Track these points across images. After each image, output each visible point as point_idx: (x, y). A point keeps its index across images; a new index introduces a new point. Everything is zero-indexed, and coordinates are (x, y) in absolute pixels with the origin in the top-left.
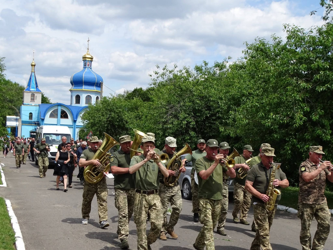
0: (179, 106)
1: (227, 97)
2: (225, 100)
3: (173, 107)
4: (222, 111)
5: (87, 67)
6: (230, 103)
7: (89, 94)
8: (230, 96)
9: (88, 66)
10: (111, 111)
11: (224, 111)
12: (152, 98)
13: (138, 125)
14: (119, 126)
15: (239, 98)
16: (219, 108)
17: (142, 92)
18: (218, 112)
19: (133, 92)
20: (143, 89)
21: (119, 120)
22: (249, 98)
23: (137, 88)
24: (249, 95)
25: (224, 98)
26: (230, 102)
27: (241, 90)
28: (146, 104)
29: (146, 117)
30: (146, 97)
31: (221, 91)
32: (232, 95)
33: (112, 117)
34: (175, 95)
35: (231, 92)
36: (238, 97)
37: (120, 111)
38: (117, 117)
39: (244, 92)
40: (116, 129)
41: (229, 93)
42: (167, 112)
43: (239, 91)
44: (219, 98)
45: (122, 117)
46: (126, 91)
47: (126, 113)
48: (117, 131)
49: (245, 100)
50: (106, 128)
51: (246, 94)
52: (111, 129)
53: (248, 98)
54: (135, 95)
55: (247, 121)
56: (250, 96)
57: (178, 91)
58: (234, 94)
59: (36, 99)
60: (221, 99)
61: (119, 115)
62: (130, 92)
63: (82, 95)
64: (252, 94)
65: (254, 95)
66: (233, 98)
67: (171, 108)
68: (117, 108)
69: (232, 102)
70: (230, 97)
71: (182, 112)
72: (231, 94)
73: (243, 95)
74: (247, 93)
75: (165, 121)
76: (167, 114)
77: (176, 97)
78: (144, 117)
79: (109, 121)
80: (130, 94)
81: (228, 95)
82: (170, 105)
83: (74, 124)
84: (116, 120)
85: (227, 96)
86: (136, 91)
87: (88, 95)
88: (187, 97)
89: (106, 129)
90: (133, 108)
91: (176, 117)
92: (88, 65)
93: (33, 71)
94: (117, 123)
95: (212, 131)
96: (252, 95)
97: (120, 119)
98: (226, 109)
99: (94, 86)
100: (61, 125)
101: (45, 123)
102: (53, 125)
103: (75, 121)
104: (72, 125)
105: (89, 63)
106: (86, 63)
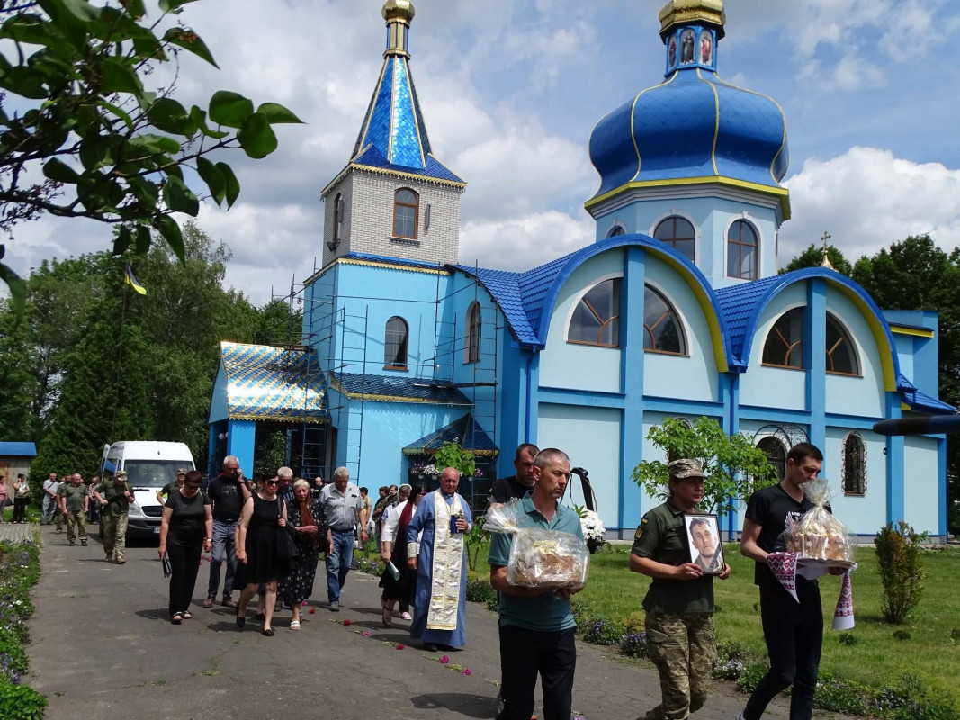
5: (701, 62)
7: (746, 216)
9: (706, 60)
59: (426, 228)
63: (705, 215)
83: (726, 392)
87: (739, 217)
92: (707, 52)
93: (399, 51)
99: (765, 167)
100: (646, 398)
101: (541, 385)
102: (598, 398)
103: (729, 377)
104: (711, 401)
105: (707, 43)
106: (692, 44)
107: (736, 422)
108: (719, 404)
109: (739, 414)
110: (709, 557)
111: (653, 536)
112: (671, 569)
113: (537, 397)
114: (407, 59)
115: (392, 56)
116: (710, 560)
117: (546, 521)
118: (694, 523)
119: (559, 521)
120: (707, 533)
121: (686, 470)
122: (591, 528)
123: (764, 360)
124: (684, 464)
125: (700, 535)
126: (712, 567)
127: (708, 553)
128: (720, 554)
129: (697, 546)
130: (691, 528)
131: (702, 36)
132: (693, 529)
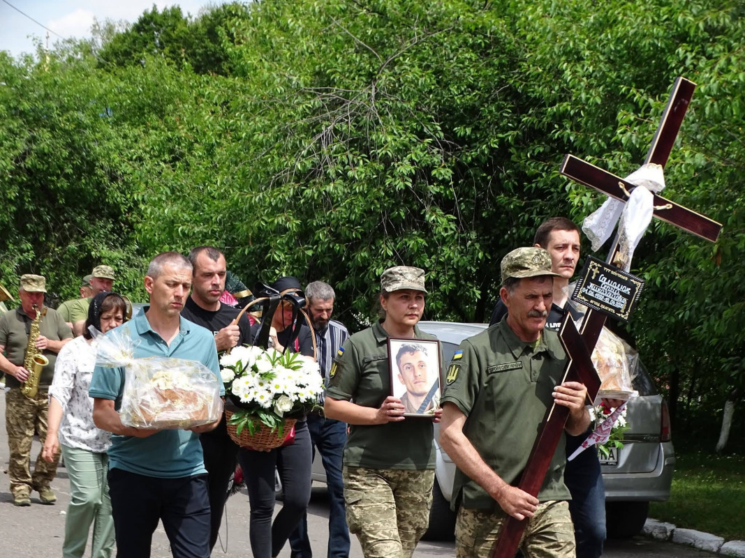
0: (373, 94)
1: (603, 46)
2: (595, 63)
3: (343, 102)
4: (578, 114)
6: (618, 77)
8: (619, 41)
10: (35, 120)
11: (589, 114)
12: (240, 57)
13: (173, 192)
14: (75, 198)
15: (662, 50)
16: (561, 100)
17: (180, 26)
18: (560, 118)
19: (138, 28)
20: (185, 15)
21: (76, 168)
22: (710, 49)
23: (154, 12)
24: (706, 34)
25: (587, 53)
26: (618, 71)
27: (671, 12)
28: (214, 86)
29: (210, 151)
30: (201, 51)
31: (575, 20)
32: (626, 36)
33: (42, 155)
34: (349, 41)
35: (624, 25)
36: (653, 45)
37: (80, 126)
38: (66, 153)
39: (685, 23)
40: (61, 210)
41: (611, 27)
42: (316, 124)
43: (659, 16)
44: (565, 53)
45: (88, 154)
46: (102, 25)
47: (112, 132)
48: (67, 221)
49: (688, 62)
50: (13, 208)
51: (698, 27)
52: (37, 213)
53: (703, 53)
54: (145, 43)
55: (700, 159)
56: (714, 41)
57: (366, 23)
58: (635, 34)
60: (575, 56)
61: (73, 141)
62: (122, 30)
64: (723, 30)
65: (731, 36)
66: (633, 55)
67: (334, 105)
68: (64, 109)
69: (629, 71)
70: (616, 44)
71: (386, 122)
72: (620, 30)
73: (683, 38)
74: (701, 25)
75: (309, 166)
76: (314, 135)
77: (357, 52)
78: (199, 151)
79: (29, 171)
80: (122, 39)
81: (608, 34)
82: (327, 91)
84: (62, 169)
85: (601, 41)
86: (148, 23)
88: (409, 51)
89: (15, 213)
90: (140, 109)
91: (361, 145)
94: (63, 184)
95: (532, 205)
96: (725, 34)
97: (78, 162)
98: (599, 101)
110: (420, 395)
111: (349, 370)
112: (371, 413)
116: (422, 399)
117: (165, 343)
118: (403, 351)
119: (182, 341)
120: (421, 365)
121: (396, 281)
122: (302, 386)
124: (397, 273)
125: (410, 366)
126: (422, 408)
127: (419, 390)
128: (438, 393)
129: (404, 380)
130: (398, 357)
132: (402, 359)
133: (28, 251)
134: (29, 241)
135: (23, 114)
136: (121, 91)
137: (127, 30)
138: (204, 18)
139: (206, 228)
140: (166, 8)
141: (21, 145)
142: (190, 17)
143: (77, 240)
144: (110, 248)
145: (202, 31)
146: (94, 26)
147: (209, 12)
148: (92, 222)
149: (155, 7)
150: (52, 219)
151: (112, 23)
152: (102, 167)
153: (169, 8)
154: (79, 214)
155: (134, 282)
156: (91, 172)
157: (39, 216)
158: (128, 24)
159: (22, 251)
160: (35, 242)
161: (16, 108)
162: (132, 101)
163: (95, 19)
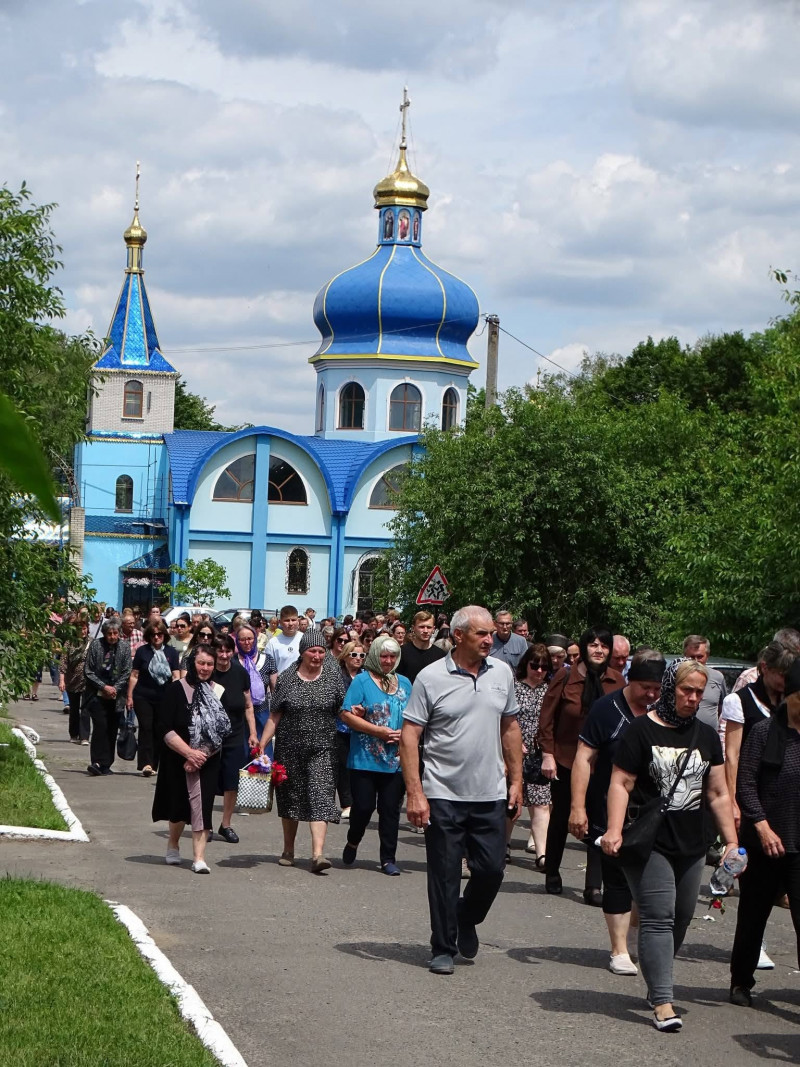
5: (399, 239)
7: (408, 380)
9: (403, 235)
14: (587, 540)
17: (677, 359)
19: (632, 362)
20: (683, 347)
21: (587, 507)
23: (650, 344)
37: (592, 465)
38: (577, 492)
40: (569, 553)
45: (600, 495)
46: (594, 360)
47: (624, 473)
50: (521, 552)
52: (544, 557)
54: (641, 377)
59: (149, 408)
61: (585, 482)
62: (615, 365)
63: (373, 381)
80: (615, 373)
83: (334, 528)
86: (645, 355)
87: (403, 381)
90: (653, 448)
92: (405, 228)
93: (135, 268)
94: (575, 525)
97: (590, 501)
99: (431, 337)
100: (269, 535)
101: (191, 528)
102: (233, 536)
103: (338, 518)
104: (325, 534)
105: (406, 221)
106: (392, 223)
107: (342, 549)
108: (330, 538)
109: (344, 543)
113: (187, 537)
114: (140, 274)
115: (129, 273)
123: (371, 503)
131: (400, 216)
133: (535, 597)
134: (535, 586)
135: (532, 455)
136: (634, 430)
137: (620, 365)
138: (705, 349)
139: (749, 575)
140: (662, 341)
141: (531, 488)
142: (689, 350)
143: (585, 587)
144: (621, 594)
145: (701, 362)
146: (584, 360)
147: (709, 345)
148: (603, 568)
149: (650, 338)
150: (560, 564)
151: (603, 357)
152: (613, 510)
153: (665, 340)
154: (588, 558)
155: (646, 631)
156: (602, 514)
157: (547, 561)
158: (621, 358)
159: (528, 598)
160: (542, 589)
161: (525, 450)
162: (645, 440)
163: (584, 354)
